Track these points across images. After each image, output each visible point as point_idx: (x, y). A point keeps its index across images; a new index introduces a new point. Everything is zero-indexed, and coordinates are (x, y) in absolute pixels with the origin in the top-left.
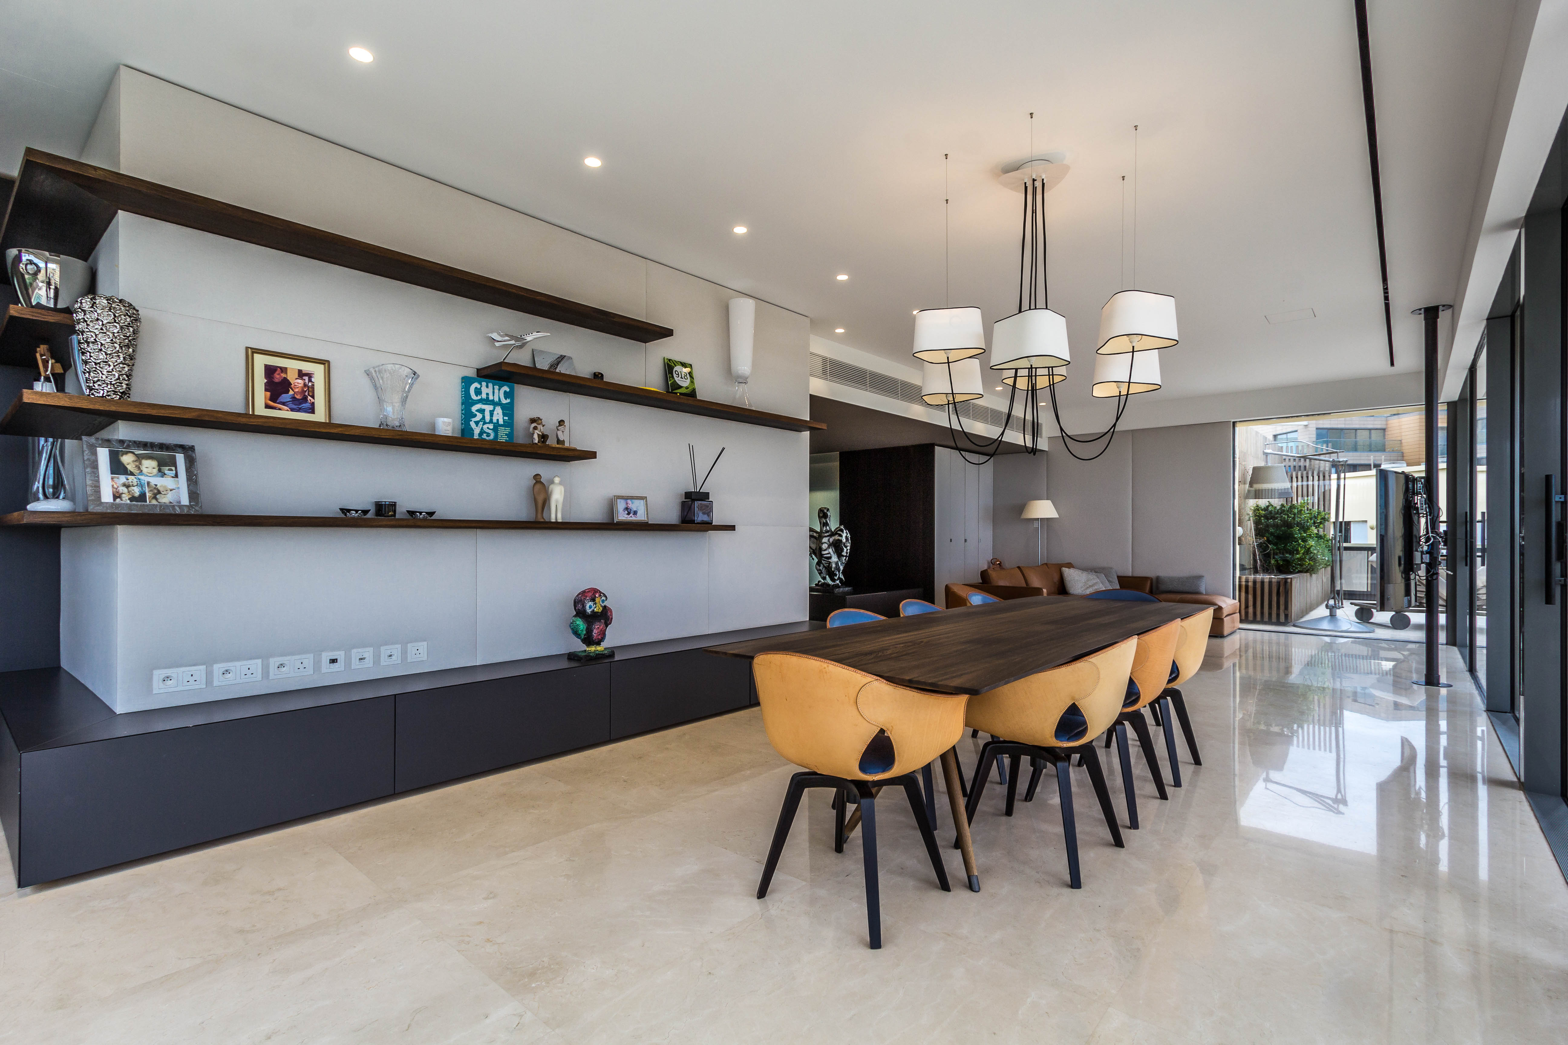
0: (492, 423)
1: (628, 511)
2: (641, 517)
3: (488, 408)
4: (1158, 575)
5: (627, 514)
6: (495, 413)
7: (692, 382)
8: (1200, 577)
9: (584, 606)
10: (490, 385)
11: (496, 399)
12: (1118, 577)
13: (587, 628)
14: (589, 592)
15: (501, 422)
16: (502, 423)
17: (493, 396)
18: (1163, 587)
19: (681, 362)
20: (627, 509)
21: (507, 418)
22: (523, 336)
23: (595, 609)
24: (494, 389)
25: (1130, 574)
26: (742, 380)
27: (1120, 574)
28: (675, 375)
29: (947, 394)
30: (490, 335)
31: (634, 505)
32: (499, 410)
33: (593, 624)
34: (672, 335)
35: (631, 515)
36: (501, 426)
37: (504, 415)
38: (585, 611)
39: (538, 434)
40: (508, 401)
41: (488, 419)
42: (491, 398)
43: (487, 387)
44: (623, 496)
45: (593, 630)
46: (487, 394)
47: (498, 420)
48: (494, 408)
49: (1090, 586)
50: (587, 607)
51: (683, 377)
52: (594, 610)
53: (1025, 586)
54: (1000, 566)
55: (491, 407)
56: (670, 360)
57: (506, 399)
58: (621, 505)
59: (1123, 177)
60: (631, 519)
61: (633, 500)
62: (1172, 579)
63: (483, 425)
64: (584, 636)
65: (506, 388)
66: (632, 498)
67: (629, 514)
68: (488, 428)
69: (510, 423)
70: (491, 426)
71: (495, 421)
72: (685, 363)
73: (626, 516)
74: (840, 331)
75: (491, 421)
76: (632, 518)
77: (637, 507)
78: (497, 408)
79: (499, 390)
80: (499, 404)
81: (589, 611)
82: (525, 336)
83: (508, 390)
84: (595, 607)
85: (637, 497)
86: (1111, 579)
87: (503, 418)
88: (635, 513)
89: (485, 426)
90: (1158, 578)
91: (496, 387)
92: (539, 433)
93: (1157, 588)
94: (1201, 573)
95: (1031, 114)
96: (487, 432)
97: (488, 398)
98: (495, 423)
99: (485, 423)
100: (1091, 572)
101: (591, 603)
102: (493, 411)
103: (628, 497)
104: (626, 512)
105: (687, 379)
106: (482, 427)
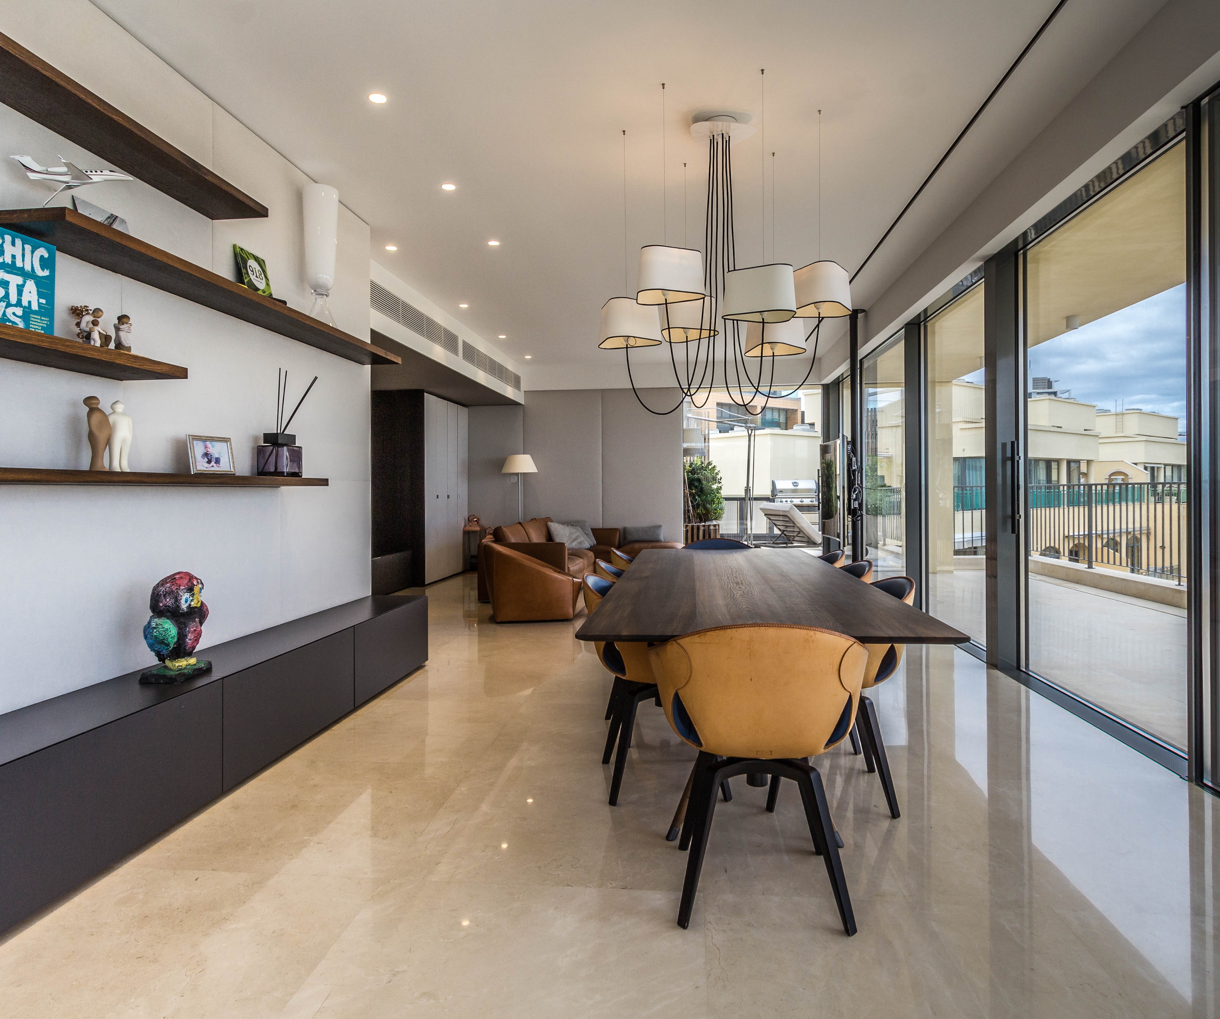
0: (21, 306)
1: (208, 459)
2: (225, 467)
3: (15, 280)
4: (624, 526)
5: (207, 462)
6: (26, 290)
7: (268, 284)
8: (659, 527)
9: (177, 600)
10: (18, 242)
11: (28, 268)
12: (592, 529)
13: (179, 634)
14: (181, 578)
15: (35, 307)
16: (37, 309)
17: (23, 260)
18: (630, 538)
19: (253, 255)
20: (206, 455)
21: (43, 301)
22: (89, 173)
23: (192, 603)
24: (23, 249)
25: (601, 527)
26: (320, 291)
27: (592, 528)
28: (250, 272)
29: (629, 336)
30: (17, 157)
31: (216, 449)
32: (31, 286)
33: (186, 626)
34: (266, 216)
35: (213, 463)
36: (35, 312)
37: (40, 295)
38: (178, 607)
39: (100, 333)
40: (46, 273)
41: (13, 299)
42: (19, 264)
43: (13, 244)
44: (200, 437)
45: (186, 636)
46: (14, 257)
47: (30, 302)
48: (25, 282)
49: (575, 540)
50: (183, 601)
51: (258, 276)
52: (190, 605)
53: (528, 541)
54: (478, 523)
55: (19, 280)
56: (242, 249)
57: (43, 269)
58: (198, 449)
59: (773, 154)
60: (212, 469)
61: (214, 443)
62: (637, 530)
63: (6, 307)
64: (174, 645)
65: (42, 252)
66: (212, 439)
67: (209, 462)
68: (14, 314)
69: (47, 311)
70: (19, 311)
71: (25, 303)
72: (257, 257)
73: (207, 465)
74: (392, 248)
75: (19, 304)
76: (214, 468)
77: (220, 453)
78: (28, 282)
79: (33, 252)
80: (30, 275)
81: (184, 606)
82: (94, 173)
83: (46, 255)
84: (192, 600)
85: (219, 438)
86: (586, 532)
87: (38, 300)
88: (218, 461)
89: (10, 311)
90: (625, 529)
91: (28, 248)
92: (102, 332)
93: (625, 538)
94: (658, 523)
95: (762, 70)
96: (13, 320)
97: (14, 263)
98: (25, 307)
99: (9, 305)
100: (568, 525)
101: (187, 595)
102: (23, 286)
103: (207, 437)
104: (206, 460)
105: (262, 279)
106: (5, 311)
